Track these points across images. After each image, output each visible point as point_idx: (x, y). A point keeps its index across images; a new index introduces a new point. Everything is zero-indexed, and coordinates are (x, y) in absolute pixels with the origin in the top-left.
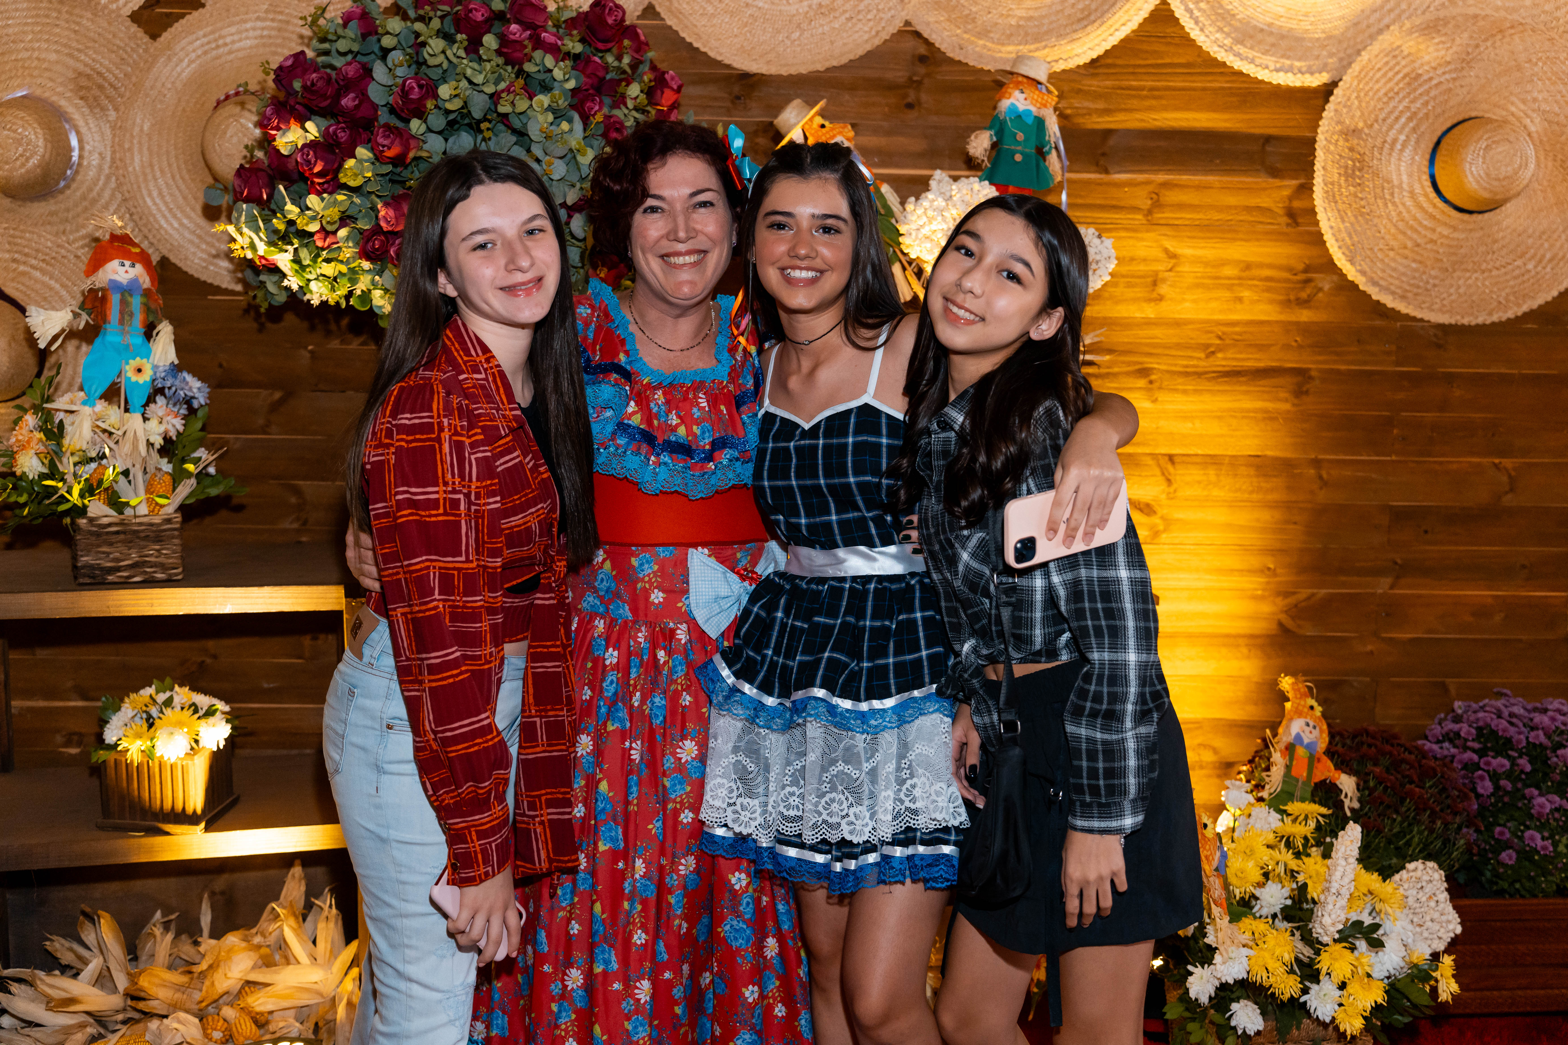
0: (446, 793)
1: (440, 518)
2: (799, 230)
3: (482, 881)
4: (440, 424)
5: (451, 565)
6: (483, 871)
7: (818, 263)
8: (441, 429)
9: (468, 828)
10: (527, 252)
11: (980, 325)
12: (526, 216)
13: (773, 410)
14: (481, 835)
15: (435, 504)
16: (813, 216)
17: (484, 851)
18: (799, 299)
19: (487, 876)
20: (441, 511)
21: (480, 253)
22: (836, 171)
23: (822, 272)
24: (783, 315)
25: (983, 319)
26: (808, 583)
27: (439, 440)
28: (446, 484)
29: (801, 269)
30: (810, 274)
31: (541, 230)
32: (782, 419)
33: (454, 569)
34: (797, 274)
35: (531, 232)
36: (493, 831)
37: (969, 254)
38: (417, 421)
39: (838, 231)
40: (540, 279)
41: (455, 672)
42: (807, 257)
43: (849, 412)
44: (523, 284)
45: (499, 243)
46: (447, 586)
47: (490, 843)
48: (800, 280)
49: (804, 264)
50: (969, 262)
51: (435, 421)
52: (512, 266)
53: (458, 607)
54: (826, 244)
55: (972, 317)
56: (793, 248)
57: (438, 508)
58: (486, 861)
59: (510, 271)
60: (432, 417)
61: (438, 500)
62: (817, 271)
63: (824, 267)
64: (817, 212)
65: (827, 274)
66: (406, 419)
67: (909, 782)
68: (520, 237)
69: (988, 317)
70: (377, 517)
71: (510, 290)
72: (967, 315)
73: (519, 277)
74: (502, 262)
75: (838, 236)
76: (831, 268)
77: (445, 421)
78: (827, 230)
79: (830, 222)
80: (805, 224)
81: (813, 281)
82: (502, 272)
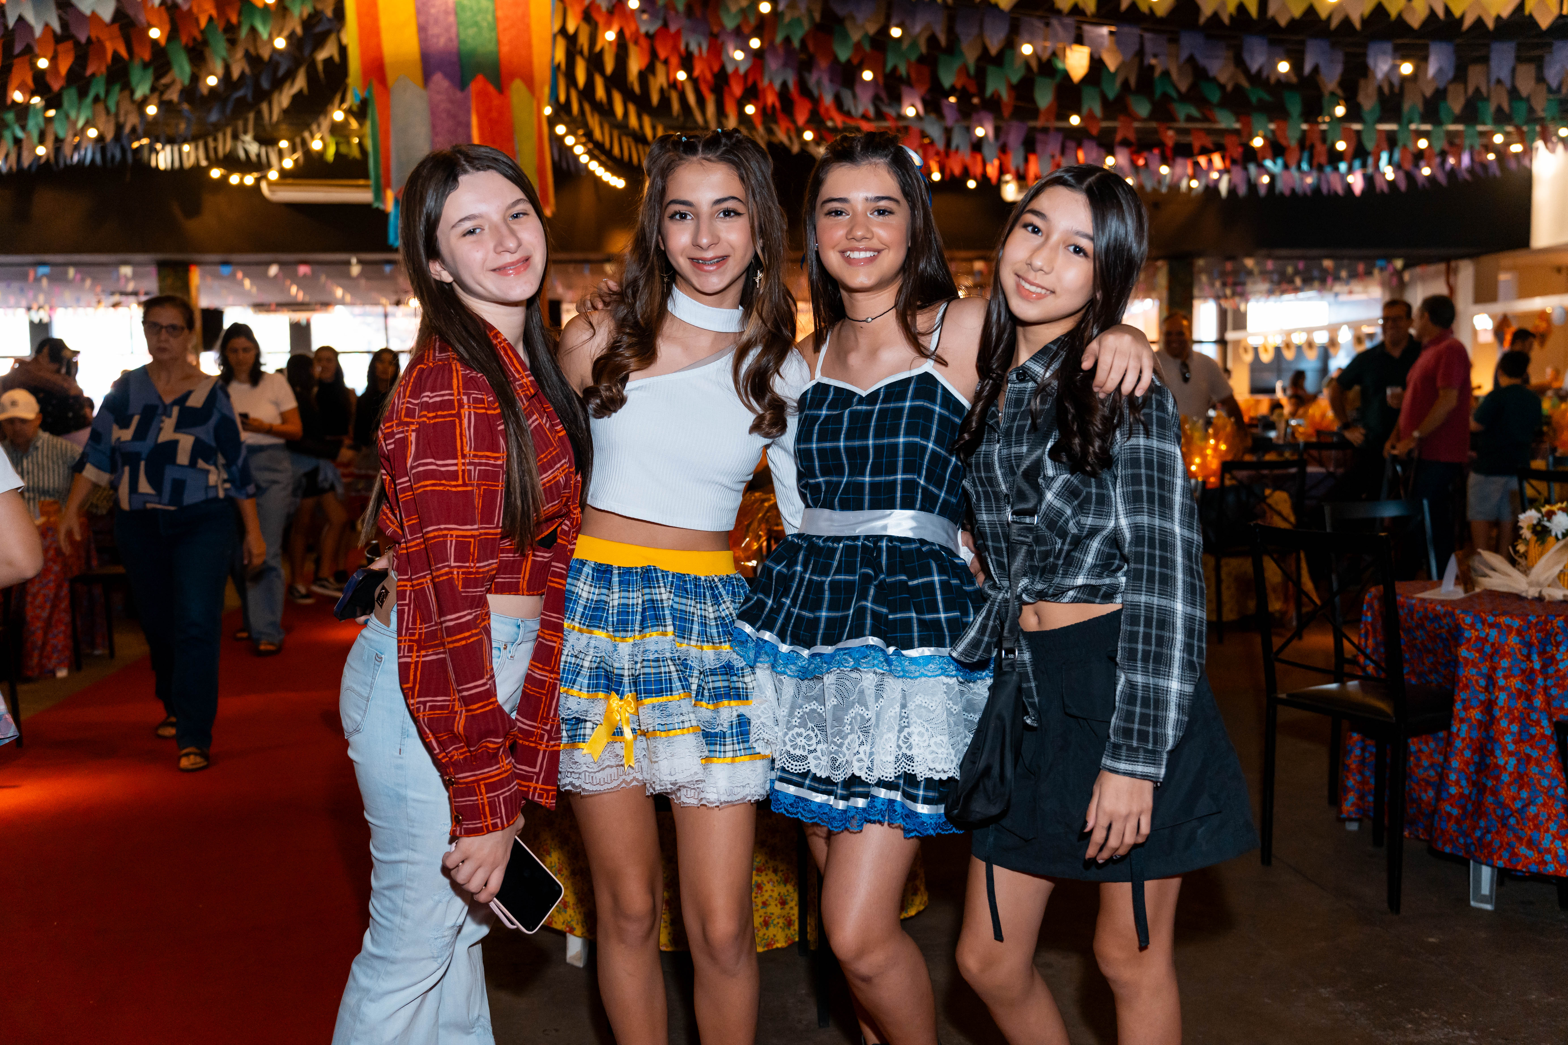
0: (456, 749)
1: (460, 489)
2: (855, 214)
3: (489, 832)
4: (460, 401)
5: (469, 533)
6: (490, 821)
7: (875, 243)
8: (461, 405)
9: (477, 781)
10: (513, 233)
11: (1051, 298)
12: (510, 201)
13: (825, 381)
14: (491, 788)
15: (454, 476)
16: (867, 199)
17: (492, 805)
18: (860, 278)
19: (495, 827)
20: (460, 482)
21: (470, 238)
22: (886, 156)
23: (879, 251)
24: (844, 294)
25: (1053, 292)
26: (824, 541)
27: (459, 416)
28: (464, 456)
29: (859, 250)
30: (869, 254)
31: (525, 214)
32: (836, 388)
33: (472, 536)
34: (856, 255)
35: (516, 216)
36: (501, 784)
37: (1036, 230)
38: (438, 399)
39: (891, 213)
40: (527, 260)
41: (467, 634)
42: (864, 238)
43: (908, 381)
44: (513, 264)
45: (486, 228)
46: (463, 553)
47: (498, 796)
48: (860, 260)
49: (862, 245)
50: (1037, 240)
51: (455, 398)
52: (500, 248)
53: (471, 573)
54: (882, 225)
55: (1043, 291)
56: (850, 231)
57: (457, 479)
58: (493, 814)
59: (499, 253)
60: (452, 395)
61: (457, 471)
62: (874, 250)
63: (880, 246)
64: (871, 195)
65: (884, 253)
66: (428, 397)
67: (906, 730)
68: (505, 220)
69: (1058, 290)
70: (404, 490)
71: (500, 270)
72: (1039, 290)
73: (508, 258)
74: (491, 245)
75: (891, 217)
76: (888, 247)
77: (465, 398)
78: (882, 212)
79: (883, 204)
80: (860, 207)
81: (871, 260)
82: (492, 254)
